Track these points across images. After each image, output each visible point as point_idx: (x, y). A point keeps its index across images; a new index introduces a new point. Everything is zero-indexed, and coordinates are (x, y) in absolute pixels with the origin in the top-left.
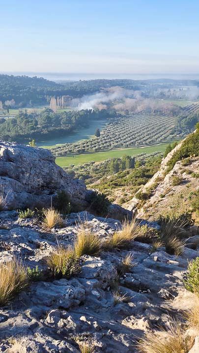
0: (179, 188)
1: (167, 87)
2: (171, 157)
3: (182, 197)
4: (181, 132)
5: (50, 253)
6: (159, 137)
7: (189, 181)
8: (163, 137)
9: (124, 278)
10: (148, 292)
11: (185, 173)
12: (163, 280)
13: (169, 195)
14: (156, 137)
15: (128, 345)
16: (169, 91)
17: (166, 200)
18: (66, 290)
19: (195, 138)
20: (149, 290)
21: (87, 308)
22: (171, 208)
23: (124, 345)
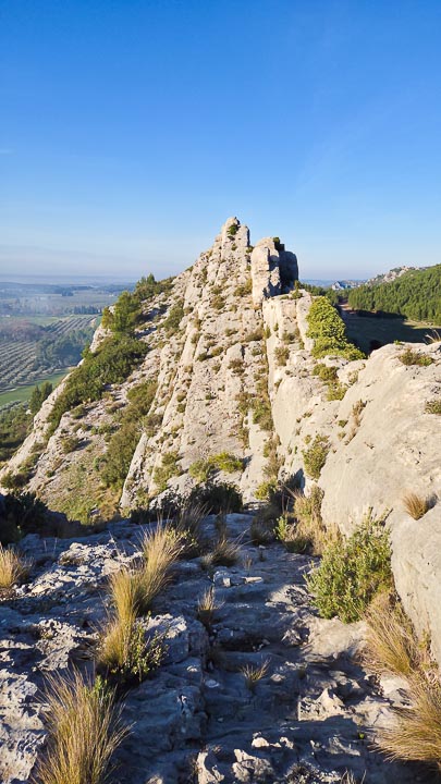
0: (77, 456)
1: (14, 296)
2: (51, 407)
3: (84, 470)
4: (49, 366)
5: (76, 639)
6: (12, 377)
7: (90, 442)
8: (19, 376)
9: (215, 635)
10: (265, 646)
11: (80, 430)
12: (273, 614)
13: (62, 470)
14: (6, 377)
15: (358, 753)
16: (18, 301)
17: (58, 479)
18: (175, 701)
19: (84, 373)
20: (265, 641)
21: (221, 719)
22: (70, 490)
23: (352, 757)
